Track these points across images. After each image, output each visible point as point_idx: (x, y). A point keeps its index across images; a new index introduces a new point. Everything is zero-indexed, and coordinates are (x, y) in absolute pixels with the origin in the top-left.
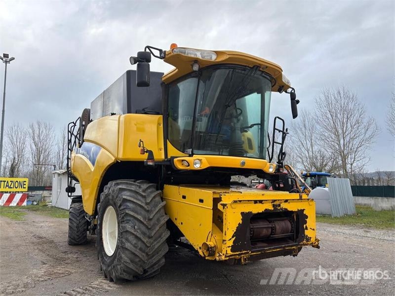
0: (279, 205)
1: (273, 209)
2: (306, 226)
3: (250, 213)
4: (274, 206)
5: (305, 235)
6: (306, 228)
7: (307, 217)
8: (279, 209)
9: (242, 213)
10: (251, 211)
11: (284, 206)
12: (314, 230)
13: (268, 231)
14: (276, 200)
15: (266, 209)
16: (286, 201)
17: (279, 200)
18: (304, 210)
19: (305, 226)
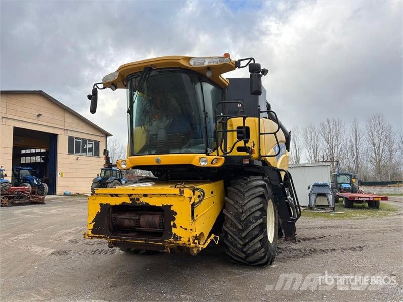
0: (138, 199)
1: (131, 202)
2: (174, 224)
3: (108, 205)
4: (131, 199)
5: (172, 233)
6: (175, 226)
7: (176, 214)
8: (138, 204)
9: (101, 205)
10: (108, 203)
11: (144, 200)
12: (186, 229)
13: (130, 223)
14: (133, 194)
15: (124, 203)
16: (145, 195)
17: (135, 194)
18: (171, 206)
19: (172, 223)
